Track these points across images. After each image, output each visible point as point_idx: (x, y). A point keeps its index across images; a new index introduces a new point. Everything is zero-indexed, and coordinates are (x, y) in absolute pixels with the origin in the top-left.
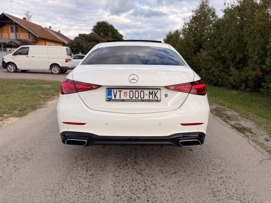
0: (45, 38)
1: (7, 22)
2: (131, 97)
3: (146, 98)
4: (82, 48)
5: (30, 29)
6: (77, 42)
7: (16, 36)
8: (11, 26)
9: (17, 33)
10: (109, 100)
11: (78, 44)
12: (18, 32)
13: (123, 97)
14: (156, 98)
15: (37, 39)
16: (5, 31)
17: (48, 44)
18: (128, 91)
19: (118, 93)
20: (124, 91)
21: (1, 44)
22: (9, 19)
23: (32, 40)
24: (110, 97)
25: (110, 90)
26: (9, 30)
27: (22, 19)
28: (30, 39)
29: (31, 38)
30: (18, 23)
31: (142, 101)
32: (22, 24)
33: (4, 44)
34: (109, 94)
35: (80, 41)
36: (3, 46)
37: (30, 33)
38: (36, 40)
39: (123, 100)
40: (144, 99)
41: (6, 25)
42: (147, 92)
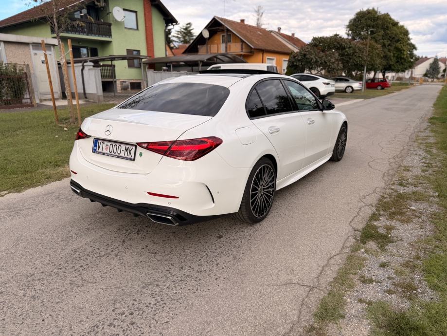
0: (263, 48)
1: (218, 29)
2: (111, 151)
3: (122, 154)
4: (310, 62)
5: (245, 37)
6: (303, 53)
7: (226, 47)
8: (223, 34)
9: (228, 44)
10: (94, 151)
11: (305, 55)
12: (230, 42)
13: (104, 151)
14: (130, 157)
15: (252, 50)
16: (216, 42)
17: (267, 57)
18: (109, 144)
19: (102, 144)
20: (106, 143)
21: (199, 62)
22: (221, 25)
23: (245, 52)
24: (95, 148)
25: (96, 140)
26: (220, 39)
27: (239, 21)
28: (242, 52)
29: (244, 51)
30: (231, 29)
31: (118, 157)
32: (234, 30)
33: (202, 61)
34: (95, 144)
35: (307, 51)
36: (201, 65)
37: (243, 42)
38: (251, 52)
39: (104, 154)
40: (120, 155)
41: (218, 32)
42: (123, 147)
